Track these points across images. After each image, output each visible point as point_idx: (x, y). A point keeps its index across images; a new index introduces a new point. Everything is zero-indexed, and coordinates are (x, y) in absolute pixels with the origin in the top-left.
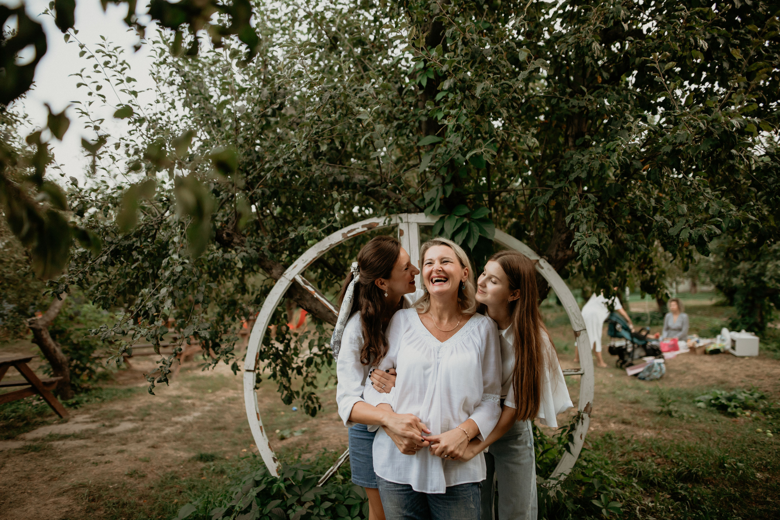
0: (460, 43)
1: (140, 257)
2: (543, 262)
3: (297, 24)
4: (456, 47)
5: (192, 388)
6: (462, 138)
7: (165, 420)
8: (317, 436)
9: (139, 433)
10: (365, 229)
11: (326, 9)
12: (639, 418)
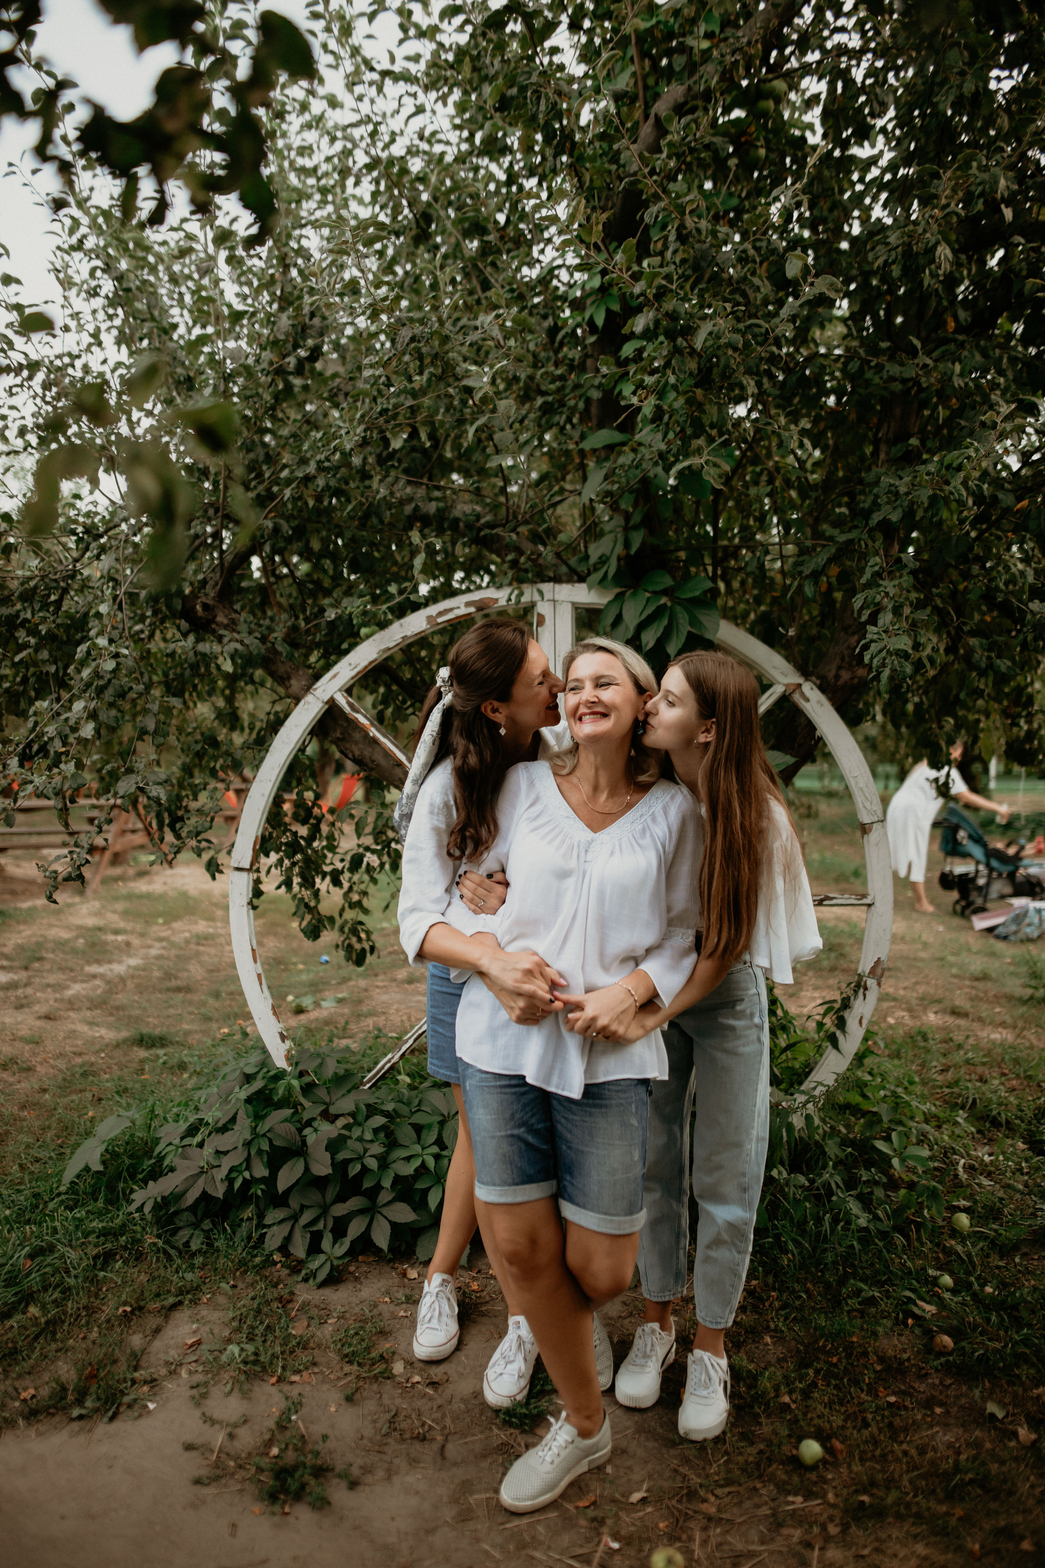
0: (672, 237)
1: (33, 641)
2: (809, 689)
3: (351, 181)
4: (666, 247)
5: (126, 914)
6: (665, 435)
7: (72, 970)
8: (364, 1009)
9: (20, 992)
10: (472, 609)
11: (412, 151)
12: (984, 1006)
